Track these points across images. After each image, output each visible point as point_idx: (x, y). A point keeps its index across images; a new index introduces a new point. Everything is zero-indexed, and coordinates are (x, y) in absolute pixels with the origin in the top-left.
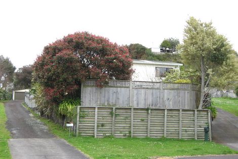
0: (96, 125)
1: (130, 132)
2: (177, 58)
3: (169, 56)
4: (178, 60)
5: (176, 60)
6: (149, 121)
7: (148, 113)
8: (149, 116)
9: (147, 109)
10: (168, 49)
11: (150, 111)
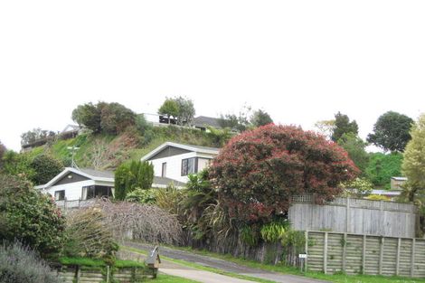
0: (326, 257)
1: (361, 267)
2: (189, 136)
3: (175, 130)
4: (191, 141)
5: (187, 139)
6: (382, 253)
7: (381, 242)
8: (383, 246)
9: (380, 238)
10: (171, 117)
11: (383, 240)
